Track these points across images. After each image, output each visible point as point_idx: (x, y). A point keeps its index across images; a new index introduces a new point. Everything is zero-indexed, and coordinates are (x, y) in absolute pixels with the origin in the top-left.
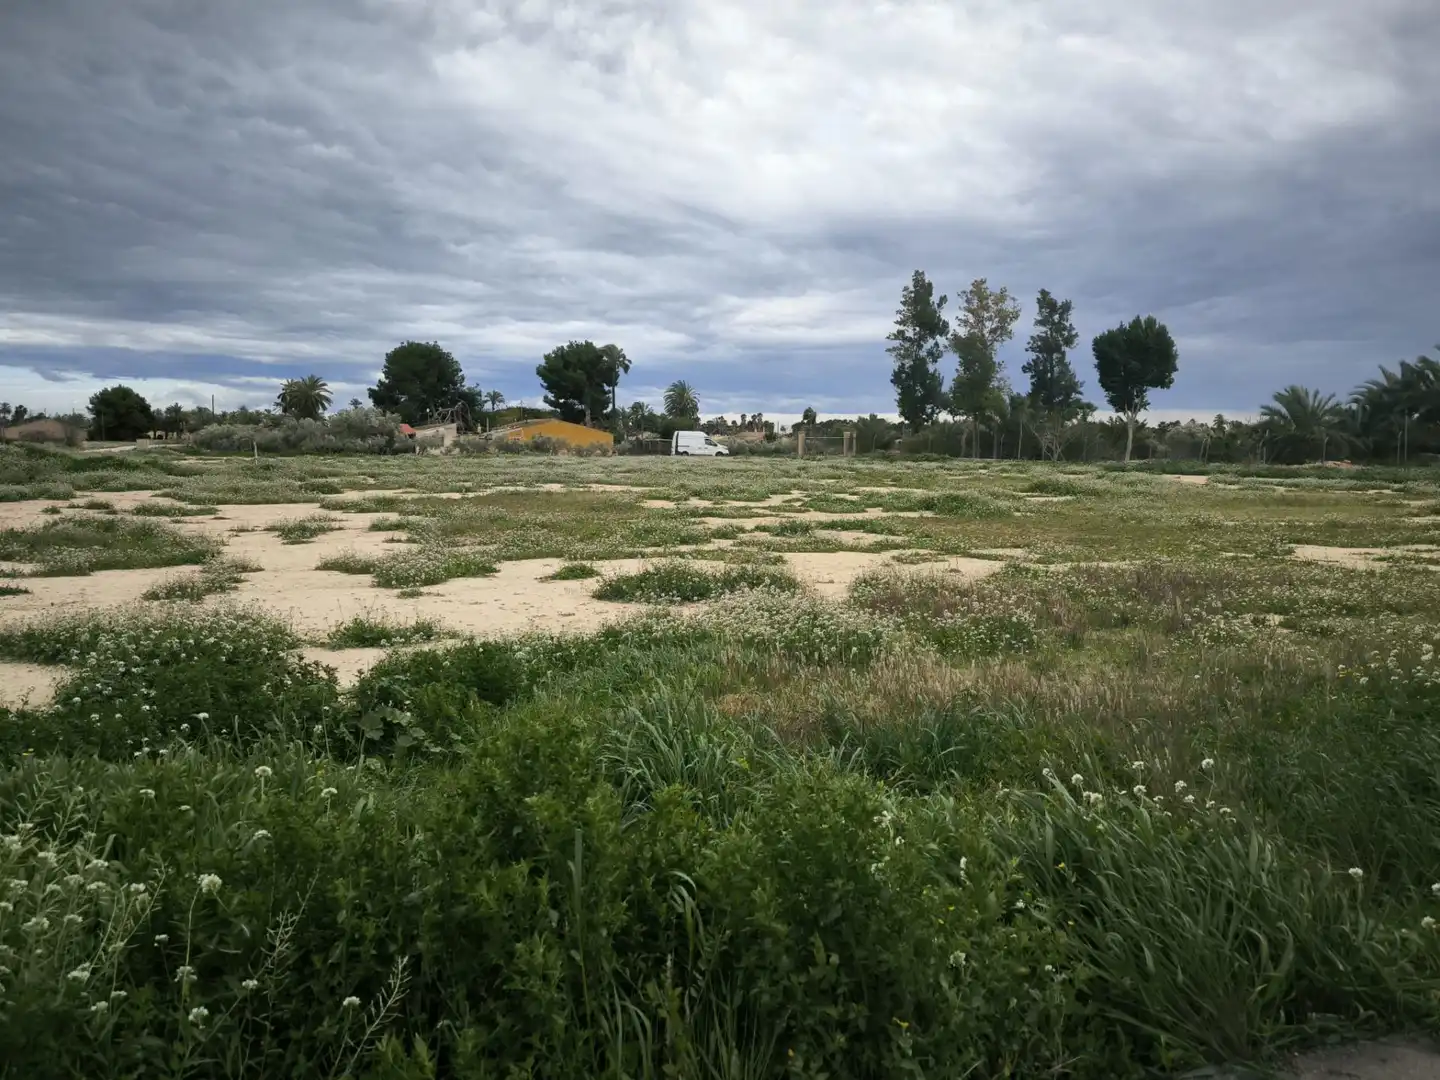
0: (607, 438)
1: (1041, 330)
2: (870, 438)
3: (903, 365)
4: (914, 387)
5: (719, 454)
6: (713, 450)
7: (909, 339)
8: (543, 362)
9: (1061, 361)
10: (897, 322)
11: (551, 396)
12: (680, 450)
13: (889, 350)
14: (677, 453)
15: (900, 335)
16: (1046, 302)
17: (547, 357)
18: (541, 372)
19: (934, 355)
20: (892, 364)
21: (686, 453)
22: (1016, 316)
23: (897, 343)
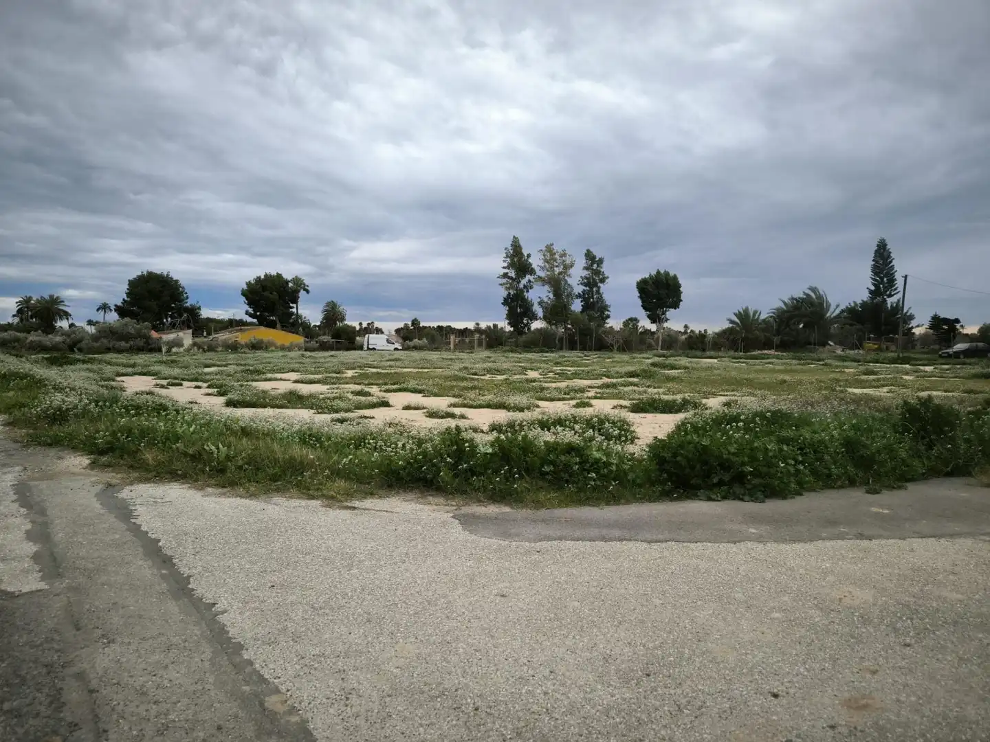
0: (300, 340)
1: (585, 273)
2: (493, 339)
3: (509, 293)
4: (517, 307)
5: (396, 349)
6: (392, 347)
7: (511, 278)
8: (245, 287)
9: (598, 292)
10: (504, 268)
11: (251, 310)
12: (371, 347)
13: (501, 284)
14: (369, 349)
15: (505, 275)
16: (590, 256)
17: (249, 284)
18: (244, 294)
19: (528, 287)
20: (503, 293)
21: (374, 349)
22: (572, 266)
23: (504, 281)
